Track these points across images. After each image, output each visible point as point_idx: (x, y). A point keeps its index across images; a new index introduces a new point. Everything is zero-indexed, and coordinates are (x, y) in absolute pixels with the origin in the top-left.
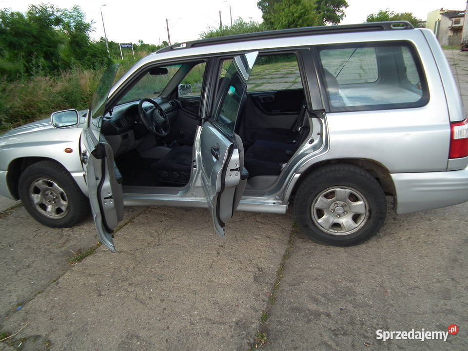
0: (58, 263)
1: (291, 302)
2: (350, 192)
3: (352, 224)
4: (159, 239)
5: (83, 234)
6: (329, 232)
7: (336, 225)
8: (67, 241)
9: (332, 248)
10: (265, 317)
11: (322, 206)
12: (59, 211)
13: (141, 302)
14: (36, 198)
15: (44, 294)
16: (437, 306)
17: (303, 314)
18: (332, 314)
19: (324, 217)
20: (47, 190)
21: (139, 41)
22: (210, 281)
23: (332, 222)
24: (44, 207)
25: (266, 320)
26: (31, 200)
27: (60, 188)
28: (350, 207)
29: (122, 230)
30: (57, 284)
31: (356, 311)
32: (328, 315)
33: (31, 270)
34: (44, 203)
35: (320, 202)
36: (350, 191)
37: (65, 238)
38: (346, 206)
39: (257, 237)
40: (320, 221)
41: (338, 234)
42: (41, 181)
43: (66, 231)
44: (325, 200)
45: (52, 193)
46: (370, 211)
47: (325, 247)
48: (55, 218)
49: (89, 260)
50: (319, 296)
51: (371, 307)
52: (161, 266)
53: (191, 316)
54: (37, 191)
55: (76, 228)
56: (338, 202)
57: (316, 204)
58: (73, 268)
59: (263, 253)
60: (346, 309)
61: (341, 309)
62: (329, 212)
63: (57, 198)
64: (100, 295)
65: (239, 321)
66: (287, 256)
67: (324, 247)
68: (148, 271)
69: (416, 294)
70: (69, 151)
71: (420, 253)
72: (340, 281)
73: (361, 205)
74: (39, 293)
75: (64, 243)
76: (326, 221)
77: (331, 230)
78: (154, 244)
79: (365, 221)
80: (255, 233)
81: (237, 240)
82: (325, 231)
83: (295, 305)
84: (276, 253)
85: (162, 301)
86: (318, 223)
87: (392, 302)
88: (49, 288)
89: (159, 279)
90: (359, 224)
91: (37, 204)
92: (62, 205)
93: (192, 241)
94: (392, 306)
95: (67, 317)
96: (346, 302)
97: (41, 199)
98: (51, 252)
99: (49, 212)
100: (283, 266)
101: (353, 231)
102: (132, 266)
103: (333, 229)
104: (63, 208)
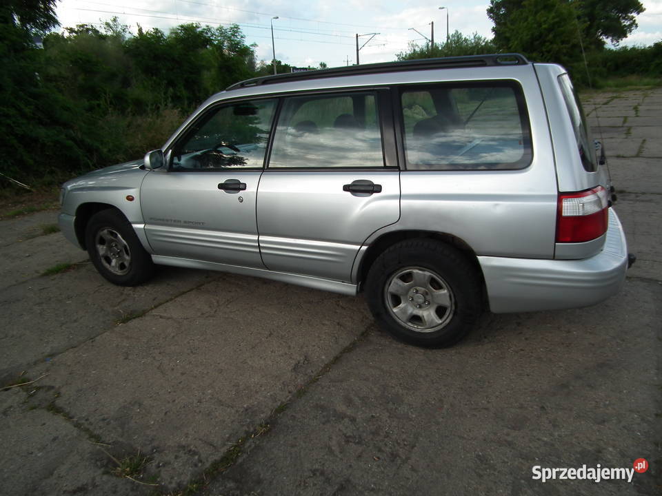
0: (104, 322)
1: (320, 399)
2: (430, 276)
3: (434, 318)
4: (216, 311)
5: (143, 296)
6: (407, 327)
7: (416, 319)
8: (124, 300)
9: (410, 348)
10: (281, 409)
11: (397, 291)
12: (122, 266)
13: (162, 372)
14: (102, 249)
15: (76, 349)
16: (495, 434)
17: (324, 414)
18: (357, 420)
19: (402, 305)
20: (113, 241)
21: (321, 65)
22: (244, 362)
23: (411, 313)
24: (109, 262)
25: (280, 413)
26: (96, 251)
27: (123, 241)
28: (432, 296)
29: (184, 296)
30: (92, 342)
31: (388, 421)
32: (353, 420)
33: (75, 324)
34: (109, 255)
35: (395, 285)
36: (430, 274)
37: (123, 297)
38: (427, 294)
39: (327, 322)
40: (395, 310)
41: (419, 330)
42: (105, 231)
43: (128, 290)
44: (401, 283)
45: (116, 245)
46: (456, 304)
47: (403, 344)
48: (118, 274)
49: (134, 323)
50: (357, 398)
51: (411, 420)
52: (202, 338)
53: (203, 394)
54: (102, 242)
55: (139, 289)
56: (418, 288)
57: (390, 288)
58: (115, 329)
59: (322, 342)
60: (378, 417)
61: (372, 416)
62: (407, 301)
63: (121, 251)
64: (126, 359)
65: (250, 408)
66: (348, 349)
67: (400, 346)
68: (185, 342)
69: (478, 416)
70: (130, 198)
71: (523, 370)
72: (393, 386)
73: (444, 294)
74: (72, 347)
75: (119, 303)
76: (404, 311)
77: (410, 324)
78: (207, 315)
79: (450, 317)
80: (327, 318)
81: (301, 323)
82: (403, 324)
83: (322, 403)
84: (337, 344)
85: (182, 374)
86: (394, 313)
87: (441, 420)
88: (83, 345)
89: (192, 352)
90: (444, 319)
91: (103, 256)
92: (125, 259)
93: (250, 317)
94: (438, 423)
95: (85, 374)
96: (384, 410)
97: (106, 252)
98: (102, 310)
99: (113, 267)
100: (337, 359)
101: (436, 329)
102: (173, 334)
103: (412, 323)
104: (127, 264)
